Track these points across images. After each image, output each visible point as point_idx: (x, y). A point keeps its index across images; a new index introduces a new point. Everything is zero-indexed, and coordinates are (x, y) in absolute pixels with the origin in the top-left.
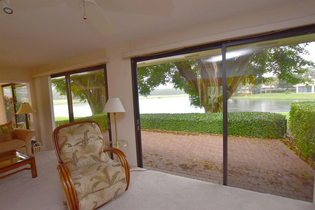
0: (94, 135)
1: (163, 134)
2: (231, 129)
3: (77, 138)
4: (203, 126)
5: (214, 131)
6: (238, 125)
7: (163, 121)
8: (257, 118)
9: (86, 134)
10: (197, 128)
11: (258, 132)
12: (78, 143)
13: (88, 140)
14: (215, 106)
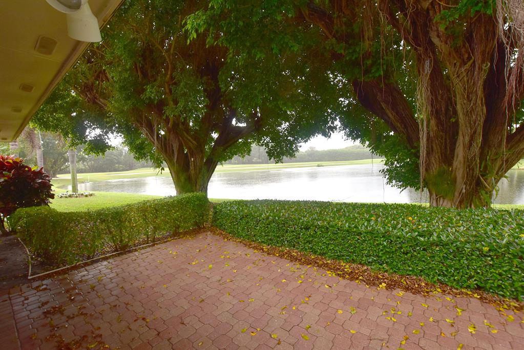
5: (499, 286)
10: (423, 265)
14: (468, 187)
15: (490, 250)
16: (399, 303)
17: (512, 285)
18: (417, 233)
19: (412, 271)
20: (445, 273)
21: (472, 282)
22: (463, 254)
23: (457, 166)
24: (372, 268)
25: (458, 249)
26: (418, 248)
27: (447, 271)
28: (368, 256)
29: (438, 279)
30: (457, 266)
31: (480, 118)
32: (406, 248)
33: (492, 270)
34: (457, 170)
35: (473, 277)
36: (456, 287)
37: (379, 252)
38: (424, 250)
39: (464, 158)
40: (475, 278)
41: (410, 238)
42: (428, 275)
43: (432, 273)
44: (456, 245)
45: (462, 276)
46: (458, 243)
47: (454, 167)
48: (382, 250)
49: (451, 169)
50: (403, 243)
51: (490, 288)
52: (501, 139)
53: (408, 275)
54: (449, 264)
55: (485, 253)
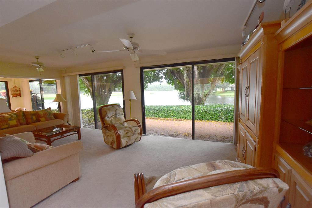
0: (119, 112)
1: (157, 120)
2: (207, 116)
3: (112, 113)
4: (187, 114)
6: (212, 113)
7: (157, 111)
8: (225, 108)
9: (116, 111)
10: (183, 116)
11: (225, 118)
12: (112, 116)
13: (117, 114)
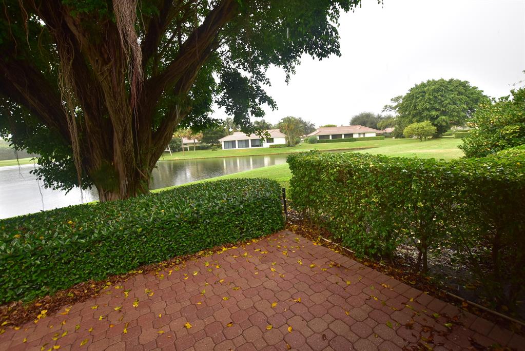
6: (216, 221)
14: (130, 179)
15: (143, 230)
16: (64, 323)
17: (161, 251)
18: (77, 237)
19: (80, 277)
20: (112, 264)
21: (136, 261)
22: (124, 241)
23: (117, 161)
24: (24, 301)
25: (118, 238)
26: (81, 252)
27: (113, 262)
28: (15, 288)
29: (107, 274)
30: (121, 254)
31: (128, 117)
32: (67, 257)
33: (147, 245)
34: (118, 164)
35: (135, 257)
36: (123, 273)
37: (31, 276)
38: (88, 251)
39: (121, 153)
40: (136, 258)
41: (70, 245)
42: (97, 274)
43: (100, 271)
44: (117, 235)
45: (127, 261)
46: (118, 233)
47: (115, 162)
48: (35, 272)
49: (113, 164)
50: (63, 253)
51: (149, 261)
52: (148, 136)
53: (76, 284)
54: (113, 255)
55: (139, 234)
